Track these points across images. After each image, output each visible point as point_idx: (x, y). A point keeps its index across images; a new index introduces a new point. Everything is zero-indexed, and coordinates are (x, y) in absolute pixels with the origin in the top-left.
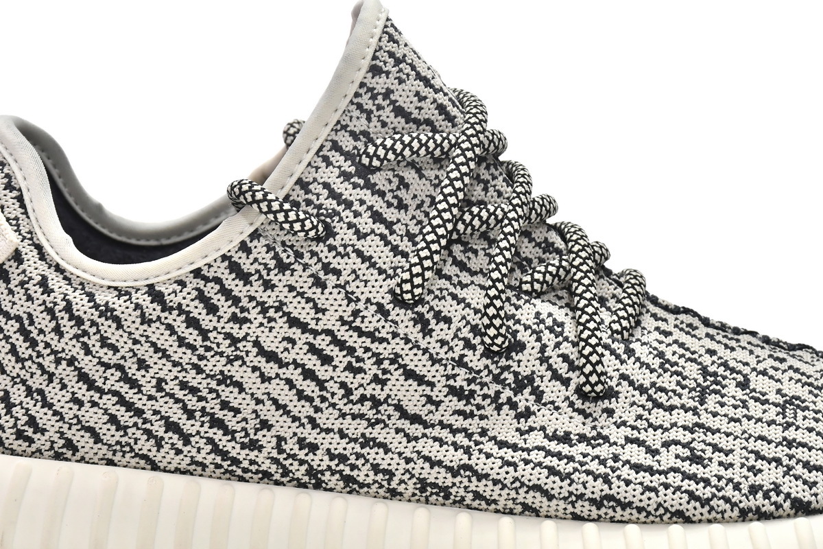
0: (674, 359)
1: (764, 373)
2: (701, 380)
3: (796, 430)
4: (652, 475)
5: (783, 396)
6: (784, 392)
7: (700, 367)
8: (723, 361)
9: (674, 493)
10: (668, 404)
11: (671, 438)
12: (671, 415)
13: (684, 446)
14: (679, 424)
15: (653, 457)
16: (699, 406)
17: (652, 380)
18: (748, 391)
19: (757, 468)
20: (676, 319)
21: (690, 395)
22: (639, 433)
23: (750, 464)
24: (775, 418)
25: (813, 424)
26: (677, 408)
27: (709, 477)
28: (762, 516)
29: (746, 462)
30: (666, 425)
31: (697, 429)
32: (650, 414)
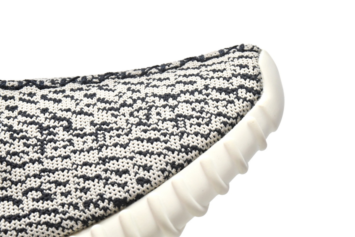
0: (20, 127)
1: (81, 113)
2: (39, 136)
3: (106, 149)
4: (19, 221)
5: (95, 125)
6: (95, 122)
7: (37, 126)
8: (52, 114)
9: (36, 228)
10: (21, 162)
11: (28, 187)
12: (24, 170)
13: (37, 190)
14: (31, 175)
15: (18, 206)
16: (41, 156)
17: (7, 150)
18: (72, 131)
19: (86, 187)
20: (21, 93)
21: (34, 150)
22: (7, 191)
23: (81, 187)
24: (92, 145)
25: (117, 140)
26: (27, 163)
27: (56, 207)
28: (97, 219)
29: (78, 187)
30: (23, 178)
31: (42, 174)
32: (11, 174)
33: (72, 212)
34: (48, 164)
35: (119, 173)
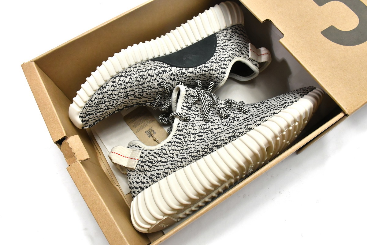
33: (135, 73)
34: (141, 87)
35: (121, 84)
